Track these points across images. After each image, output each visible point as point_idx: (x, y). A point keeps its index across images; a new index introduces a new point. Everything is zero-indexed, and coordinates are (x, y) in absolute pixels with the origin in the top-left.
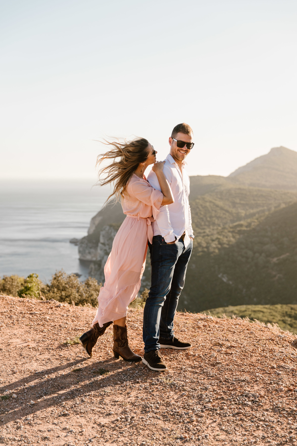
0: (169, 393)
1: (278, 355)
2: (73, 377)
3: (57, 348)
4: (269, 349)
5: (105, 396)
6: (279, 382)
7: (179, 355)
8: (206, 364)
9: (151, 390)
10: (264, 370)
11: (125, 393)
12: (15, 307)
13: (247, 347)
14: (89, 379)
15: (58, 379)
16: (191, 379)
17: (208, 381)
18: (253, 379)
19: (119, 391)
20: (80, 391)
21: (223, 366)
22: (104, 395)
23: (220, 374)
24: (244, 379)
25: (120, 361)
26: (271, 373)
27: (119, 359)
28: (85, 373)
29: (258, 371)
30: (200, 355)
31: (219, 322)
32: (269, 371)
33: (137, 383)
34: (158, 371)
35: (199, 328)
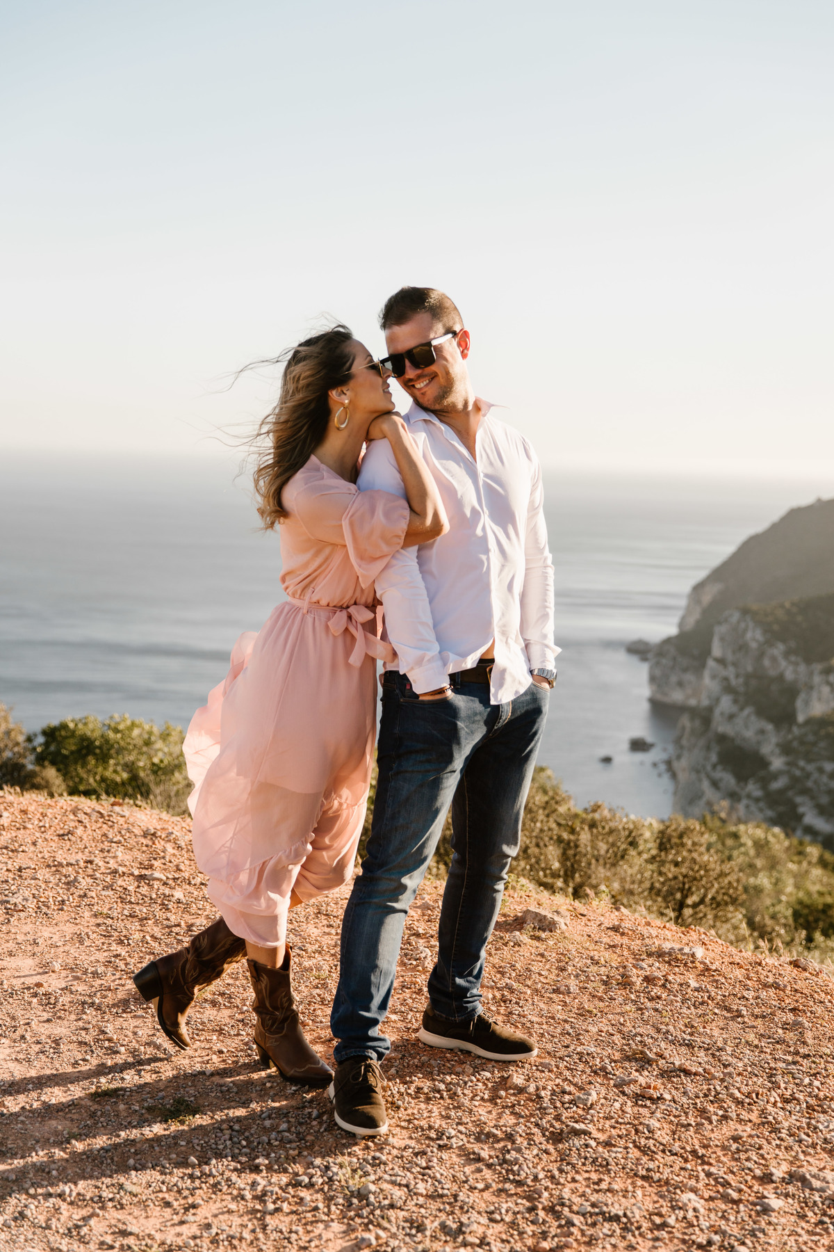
0: (327, 1227)
1: (828, 1127)
2: (75, 1117)
3: (114, 1005)
4: (816, 1096)
5: (110, 1204)
6: (743, 1244)
7: (472, 1081)
8: (535, 1130)
9: (271, 1207)
10: (726, 1184)
11: (183, 1202)
12: (113, 850)
13: (739, 1079)
14: (114, 1132)
15: (22, 1118)
16: (440, 1182)
17: (494, 1199)
18: (656, 1214)
19: (169, 1190)
20: (49, 1172)
21: (587, 1146)
22: (110, 1200)
23: (553, 1177)
24: (621, 1213)
25: (269, 1076)
26: (740, 1201)
27: (269, 1071)
28: (122, 1107)
29: (700, 1185)
30: (544, 1088)
31: (715, 971)
32: (740, 1191)
33: (251, 1171)
34: (353, 1135)
35: (626, 983)
